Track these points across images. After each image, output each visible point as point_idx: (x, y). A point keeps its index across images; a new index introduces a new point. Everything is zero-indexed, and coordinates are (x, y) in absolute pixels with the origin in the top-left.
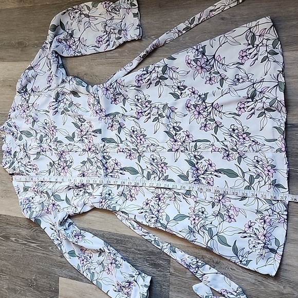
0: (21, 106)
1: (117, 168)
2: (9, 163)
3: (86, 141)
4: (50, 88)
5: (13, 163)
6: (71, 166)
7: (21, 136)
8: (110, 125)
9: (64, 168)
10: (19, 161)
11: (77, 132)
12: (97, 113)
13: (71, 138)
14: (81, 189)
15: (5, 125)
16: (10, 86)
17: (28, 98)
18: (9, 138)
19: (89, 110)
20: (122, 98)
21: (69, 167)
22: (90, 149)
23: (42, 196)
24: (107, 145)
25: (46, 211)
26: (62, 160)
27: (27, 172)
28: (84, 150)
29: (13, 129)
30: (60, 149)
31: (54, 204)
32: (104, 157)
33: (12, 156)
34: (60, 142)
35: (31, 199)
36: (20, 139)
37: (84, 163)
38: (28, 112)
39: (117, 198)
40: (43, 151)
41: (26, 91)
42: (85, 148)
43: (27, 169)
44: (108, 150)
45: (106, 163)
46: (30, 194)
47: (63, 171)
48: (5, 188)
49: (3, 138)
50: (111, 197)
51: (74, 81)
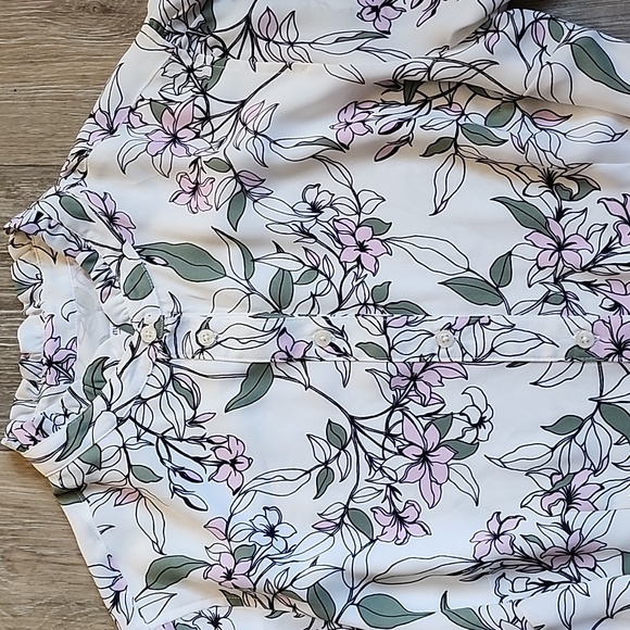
0: (160, 107)
2: (56, 427)
3: (588, 301)
6: (475, 445)
11: (528, 251)
13: (485, 288)
14: (547, 576)
15: (49, 205)
18: (60, 284)
21: (463, 450)
26: (415, 408)
27: (178, 480)
29: (97, 232)
30: (410, 346)
33: (77, 386)
34: (408, 309)
36: (138, 288)
37: (568, 426)
41: (207, 27)
42: (584, 339)
47: (416, 472)
48: (55, 592)
49: (22, 286)
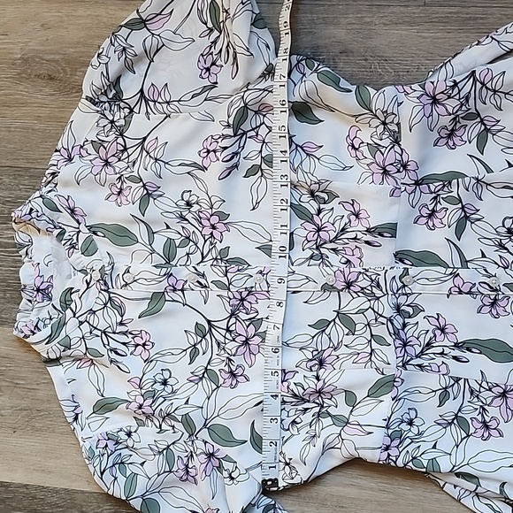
1: (443, 342)
4: (213, 93)
5: (62, 324)
7: (89, 241)
8: (425, 212)
9: (246, 342)
10: (82, 319)
11: (303, 231)
12: (385, 172)
16: (51, 78)
17: (122, 122)
19: (352, 162)
20: (479, 128)
22: (349, 285)
23: (164, 426)
24: (413, 271)
25: (181, 473)
28: (327, 288)
31: (210, 456)
32: (398, 308)
35: (123, 436)
38: (122, 165)
39: (433, 432)
40: (175, 290)
41: (119, 96)
42: (330, 280)
43: (113, 344)
44: (416, 288)
45: (405, 325)
46: (117, 421)
50: (415, 430)
51: (308, 71)
